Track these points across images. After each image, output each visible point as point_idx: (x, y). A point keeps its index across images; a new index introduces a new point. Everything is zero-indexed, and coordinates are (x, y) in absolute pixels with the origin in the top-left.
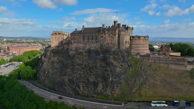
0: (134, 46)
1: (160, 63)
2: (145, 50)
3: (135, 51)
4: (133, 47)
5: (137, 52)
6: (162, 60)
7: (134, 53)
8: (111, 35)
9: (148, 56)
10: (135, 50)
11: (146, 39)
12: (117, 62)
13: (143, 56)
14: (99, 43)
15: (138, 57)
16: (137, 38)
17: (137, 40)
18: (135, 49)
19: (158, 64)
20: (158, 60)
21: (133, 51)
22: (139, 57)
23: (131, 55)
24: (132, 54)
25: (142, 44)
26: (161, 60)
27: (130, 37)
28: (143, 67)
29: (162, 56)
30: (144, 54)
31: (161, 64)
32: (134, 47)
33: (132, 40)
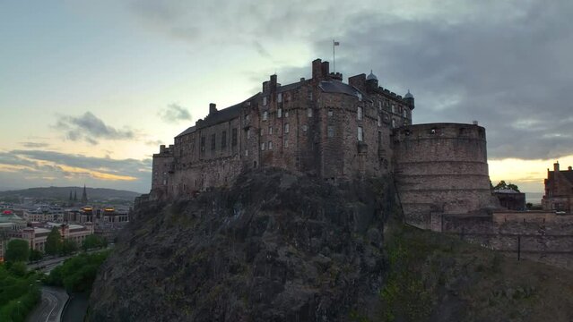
0: (410, 171)
1: (545, 254)
2: (471, 191)
3: (421, 199)
4: (407, 180)
5: (429, 201)
6: (556, 237)
7: (414, 204)
8: (280, 115)
9: (483, 220)
10: (420, 191)
11: (470, 140)
12: (301, 245)
13: (458, 220)
14: (239, 159)
15: (436, 227)
16: (426, 135)
17: (427, 144)
18: (417, 187)
19: (535, 259)
20: (532, 235)
21: (407, 198)
22: (437, 229)
23: (401, 218)
24: (407, 211)
25: (451, 162)
26: (549, 237)
27: (394, 132)
28: (453, 280)
29: (553, 216)
30: (465, 211)
31: (552, 261)
32: (415, 177)
33: (401, 145)
